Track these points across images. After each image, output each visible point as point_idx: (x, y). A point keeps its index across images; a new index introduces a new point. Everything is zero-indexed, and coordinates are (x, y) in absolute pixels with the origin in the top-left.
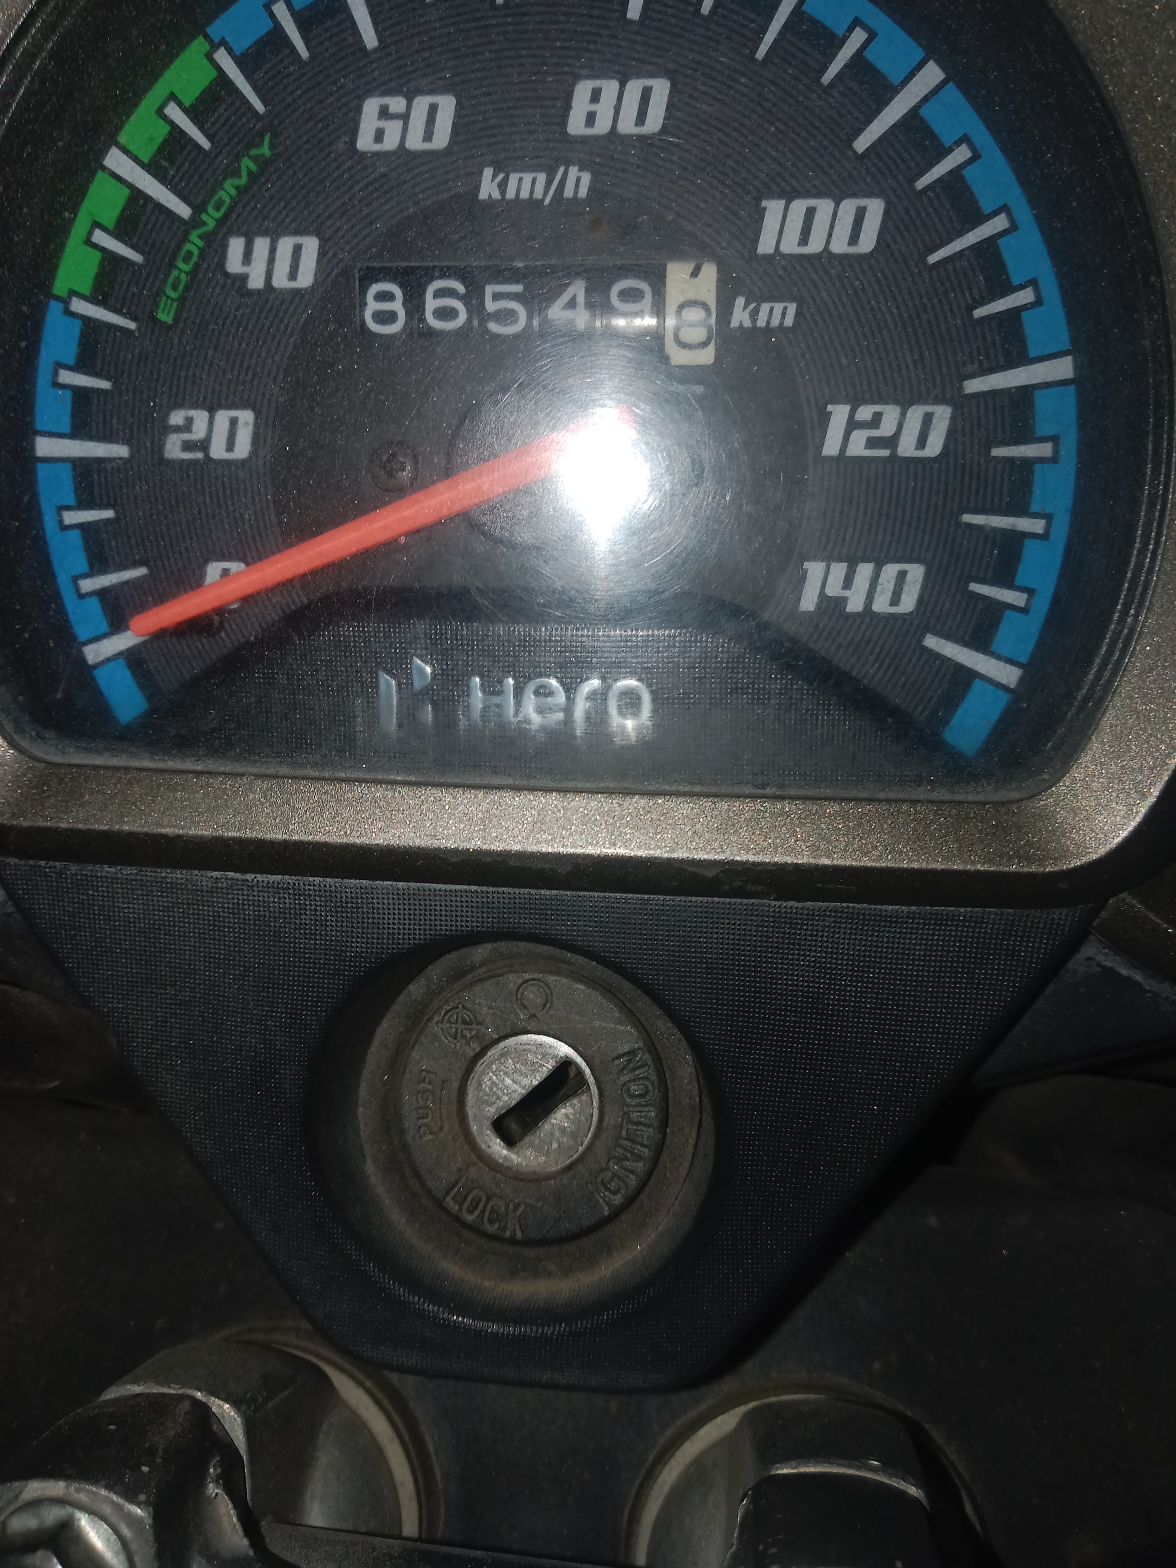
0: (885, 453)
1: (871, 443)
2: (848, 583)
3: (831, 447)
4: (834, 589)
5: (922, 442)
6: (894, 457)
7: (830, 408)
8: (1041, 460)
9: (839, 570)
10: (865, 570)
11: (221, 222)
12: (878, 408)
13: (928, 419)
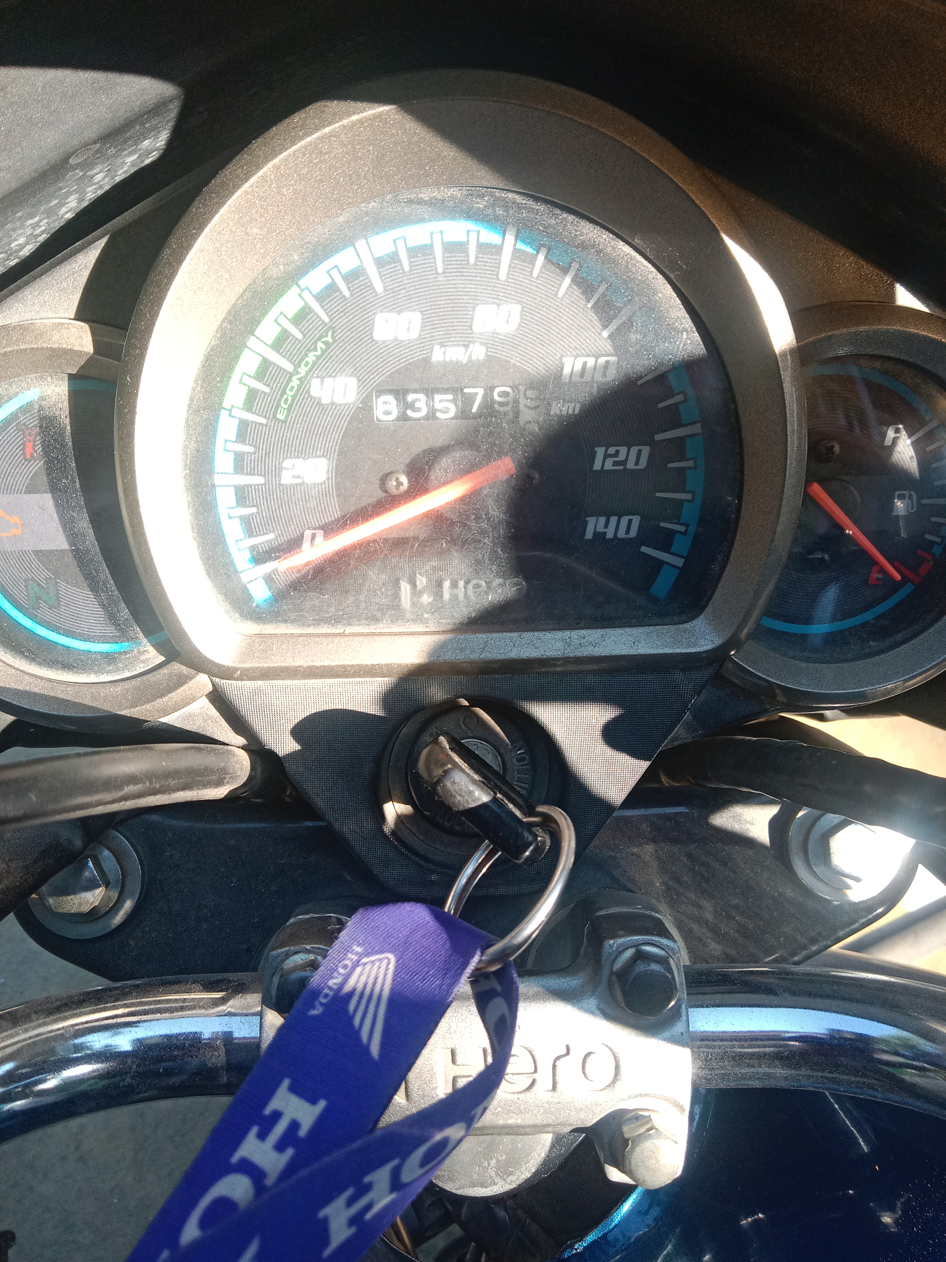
0: (622, 468)
1: (615, 463)
2: (606, 525)
3: (597, 466)
4: (601, 528)
5: (637, 463)
6: (625, 469)
7: (596, 449)
8: (689, 468)
9: (602, 520)
10: (614, 520)
11: (307, 373)
12: (618, 448)
13: (640, 452)
